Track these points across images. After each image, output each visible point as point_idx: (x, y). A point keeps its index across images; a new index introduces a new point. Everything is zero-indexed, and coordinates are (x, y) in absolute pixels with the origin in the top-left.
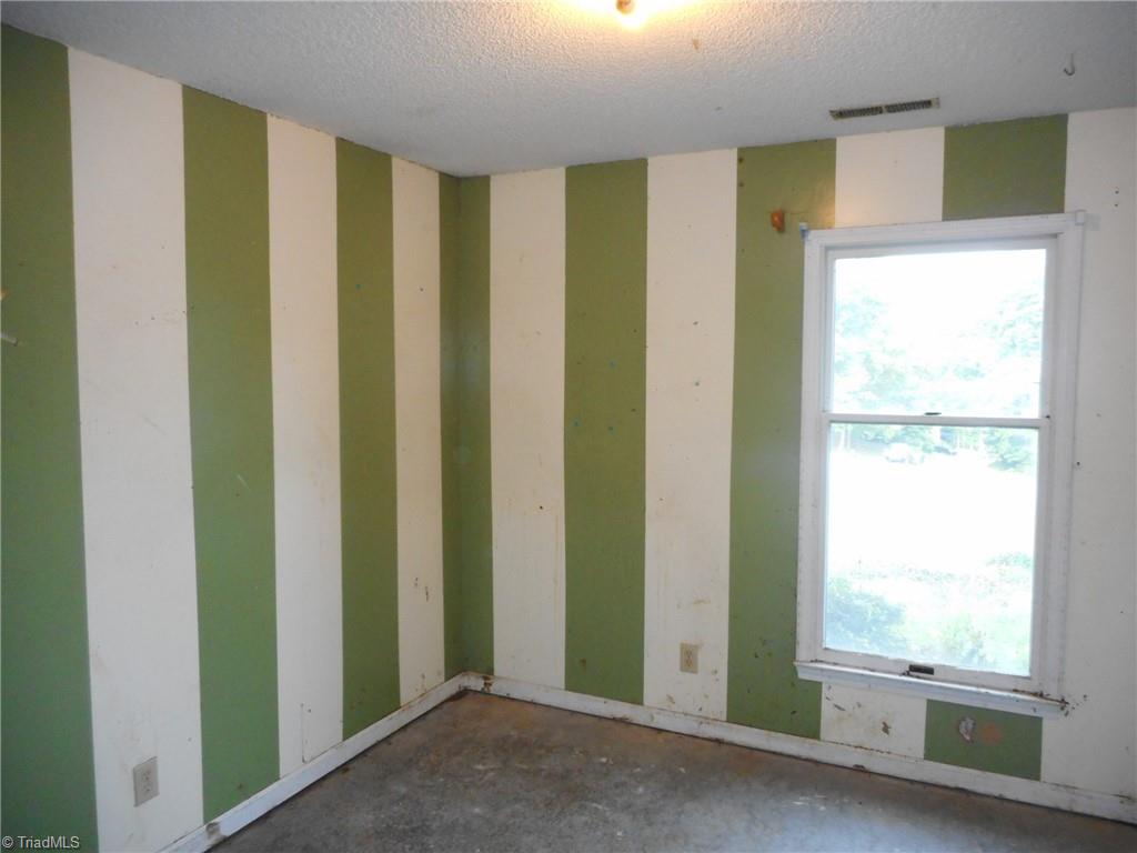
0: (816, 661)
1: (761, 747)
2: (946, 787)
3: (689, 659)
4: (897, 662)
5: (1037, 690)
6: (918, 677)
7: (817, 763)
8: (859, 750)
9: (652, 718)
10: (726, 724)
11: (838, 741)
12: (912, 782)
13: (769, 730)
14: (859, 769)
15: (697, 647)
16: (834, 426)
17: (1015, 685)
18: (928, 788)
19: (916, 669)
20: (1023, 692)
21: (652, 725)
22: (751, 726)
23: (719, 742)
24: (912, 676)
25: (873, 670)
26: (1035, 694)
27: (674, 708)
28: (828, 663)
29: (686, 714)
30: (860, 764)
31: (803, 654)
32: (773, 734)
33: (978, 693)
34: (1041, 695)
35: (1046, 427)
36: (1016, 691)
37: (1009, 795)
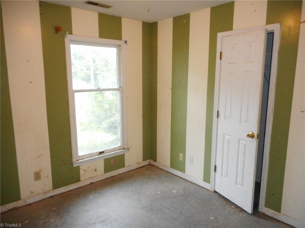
0: (77, 160)
1: (65, 191)
2: (110, 178)
3: (37, 176)
4: (96, 153)
5: (123, 148)
6: (102, 154)
7: (81, 187)
8: (90, 179)
9: (26, 202)
10: (53, 190)
11: (85, 179)
12: (103, 180)
13: (66, 186)
14: (91, 183)
15: (40, 171)
16: (76, 94)
17: (120, 148)
18: (107, 180)
19: (101, 153)
20: (121, 149)
21: (26, 204)
22: (61, 187)
23: (52, 197)
24: (100, 155)
25: (92, 157)
26: (123, 149)
27: (33, 194)
28: (81, 160)
29: (38, 194)
30: (91, 182)
31: (74, 160)
32: (68, 186)
33: (115, 153)
34: (124, 149)
35: (120, 89)
36: (119, 150)
37: (121, 173)
